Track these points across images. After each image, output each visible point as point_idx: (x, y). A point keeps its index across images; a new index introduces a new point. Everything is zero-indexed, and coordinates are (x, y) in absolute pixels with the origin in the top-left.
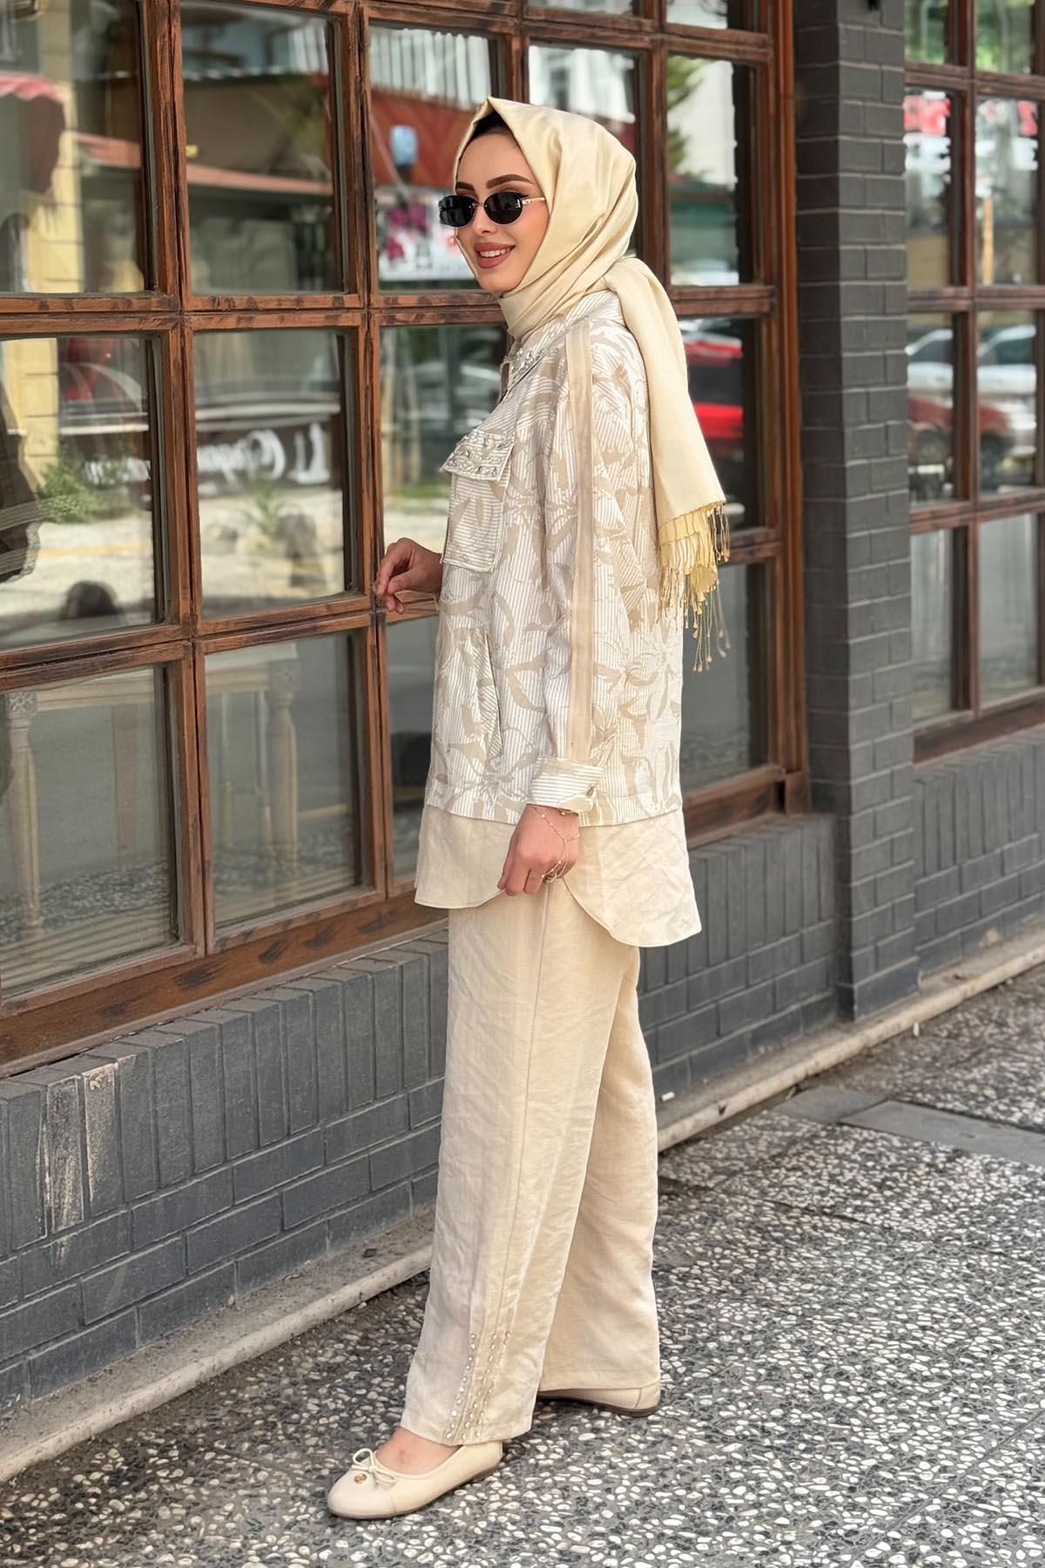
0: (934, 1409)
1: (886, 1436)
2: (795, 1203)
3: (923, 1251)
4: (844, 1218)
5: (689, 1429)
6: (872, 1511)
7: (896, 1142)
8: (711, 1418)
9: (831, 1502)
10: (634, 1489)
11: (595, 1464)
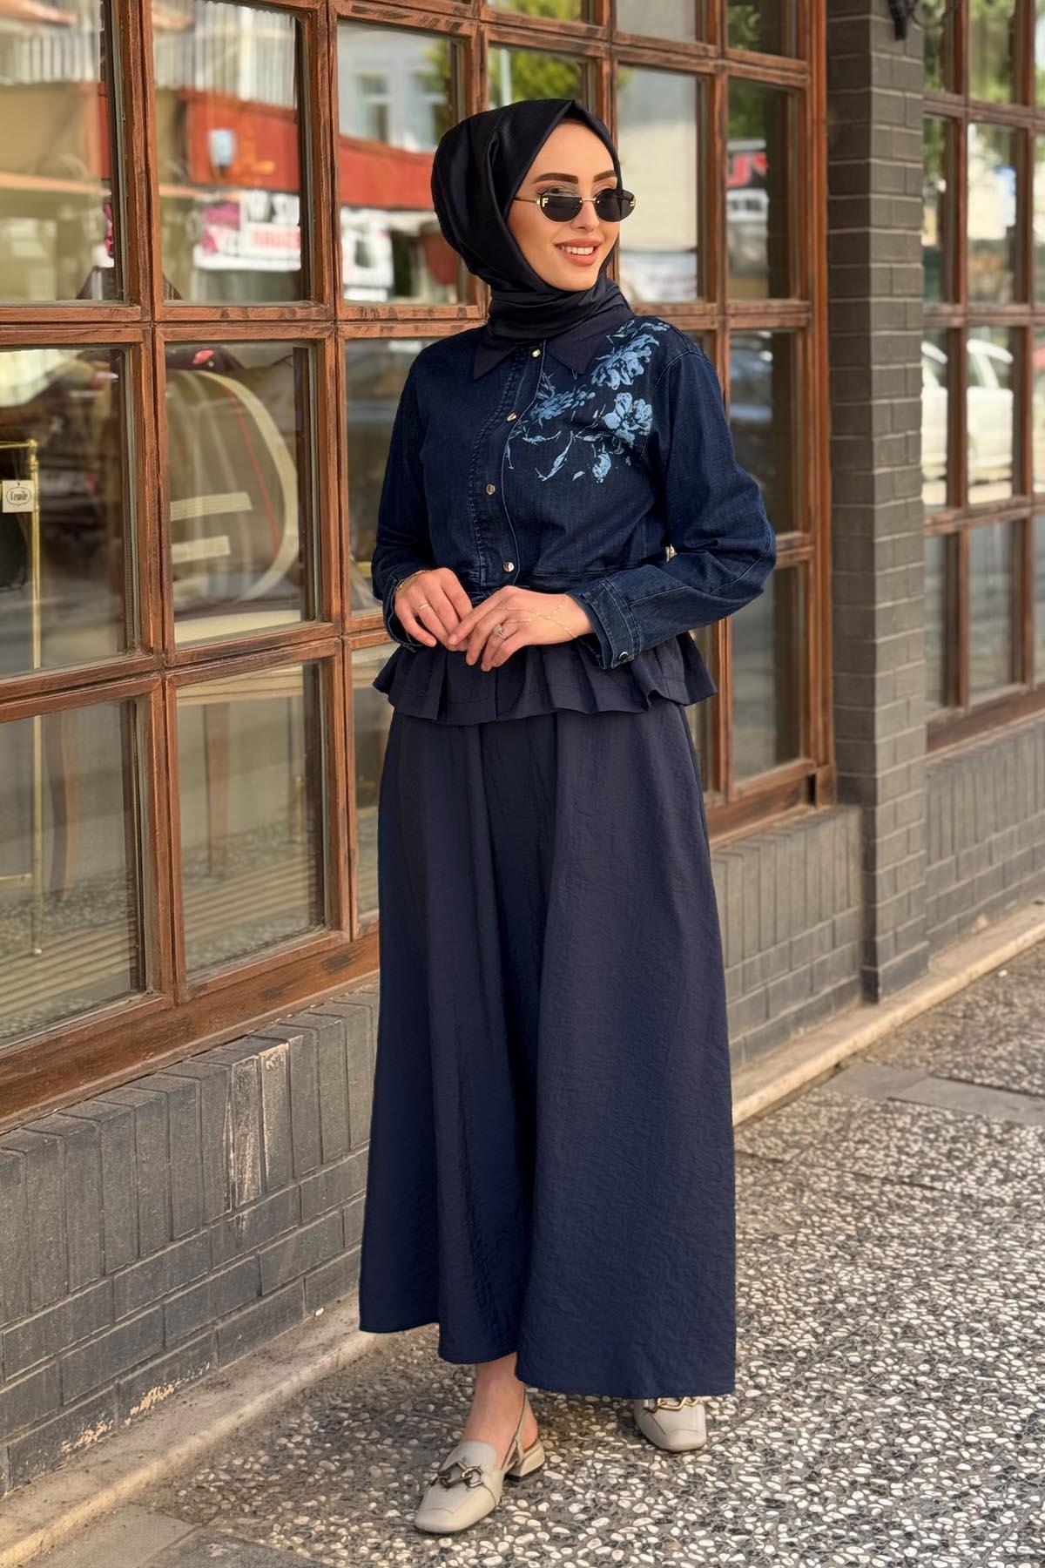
2: (873, 1174)
3: (1008, 1216)
4: (924, 1187)
5: (847, 1384)
7: (950, 1117)
8: (863, 1374)
9: (1003, 1448)
10: (814, 1440)
11: (770, 1419)
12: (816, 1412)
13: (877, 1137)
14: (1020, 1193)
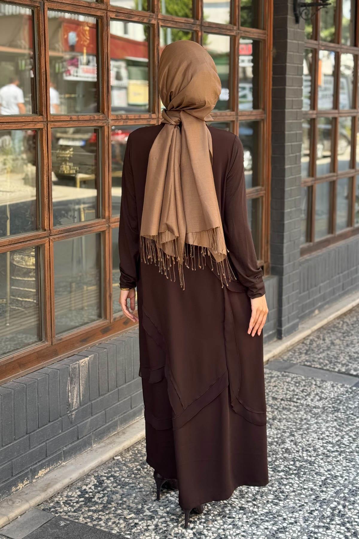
0: (338, 461)
2: (278, 397)
3: (320, 412)
6: (329, 493)
9: (315, 490)
13: (280, 385)
14: (324, 404)
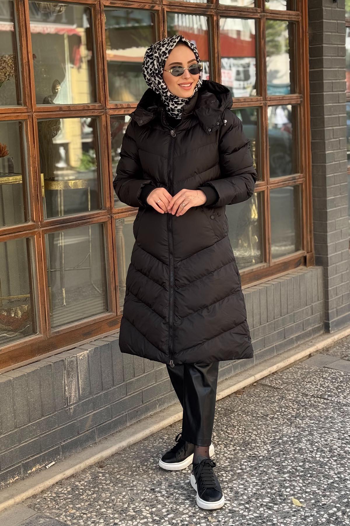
1: (336, 472)
2: (309, 394)
4: (325, 399)
5: (272, 469)
6: (331, 497)
8: (279, 465)
10: (254, 489)
11: (241, 481)
12: (258, 479)
